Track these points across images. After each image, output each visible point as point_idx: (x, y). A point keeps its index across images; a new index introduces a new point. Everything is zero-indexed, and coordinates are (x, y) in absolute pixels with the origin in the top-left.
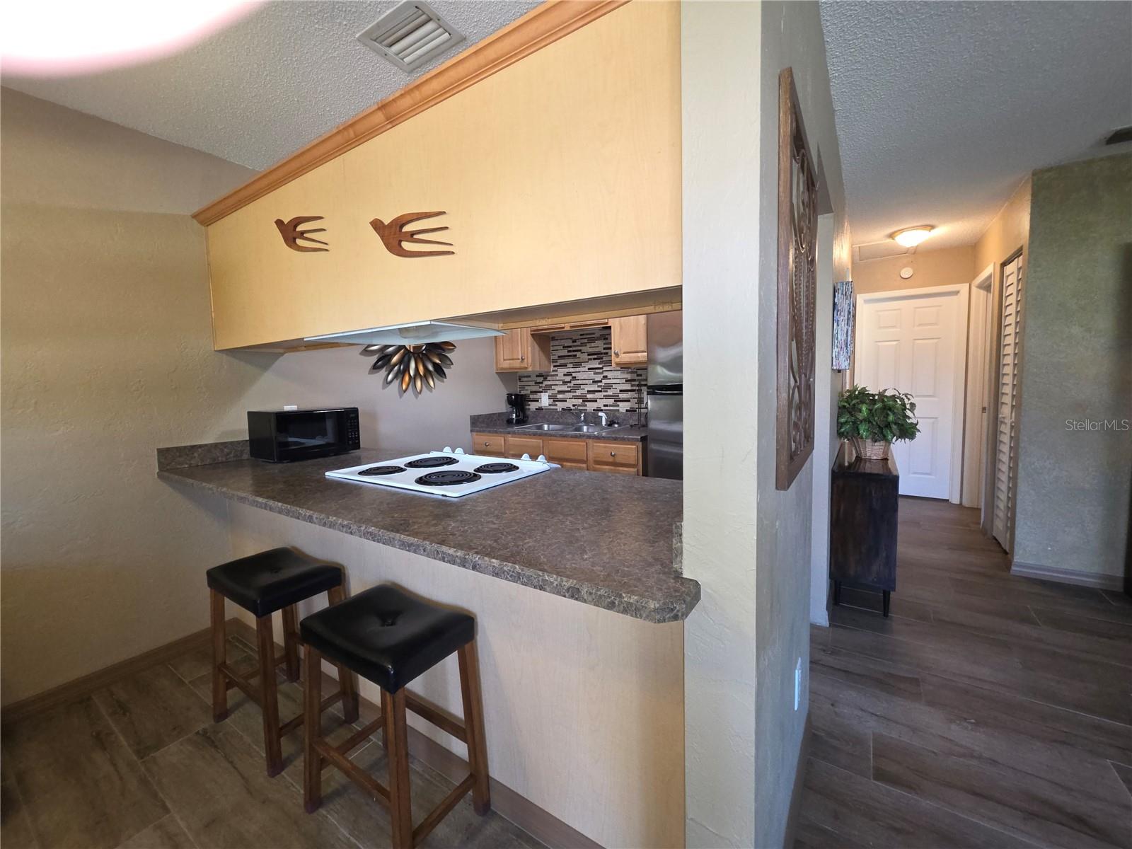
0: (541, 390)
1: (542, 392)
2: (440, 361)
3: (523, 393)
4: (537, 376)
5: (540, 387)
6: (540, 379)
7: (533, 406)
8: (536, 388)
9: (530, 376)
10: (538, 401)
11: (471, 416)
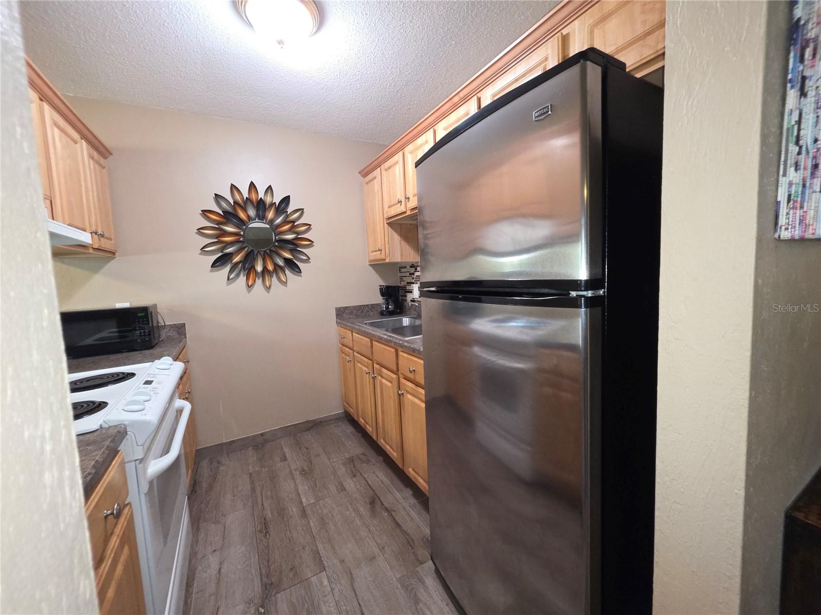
0: (413, 281)
1: (413, 283)
2: (293, 256)
3: (403, 284)
4: (411, 267)
5: (413, 278)
6: (412, 270)
7: (409, 297)
8: (409, 280)
9: (405, 267)
10: (411, 292)
11: (336, 308)
